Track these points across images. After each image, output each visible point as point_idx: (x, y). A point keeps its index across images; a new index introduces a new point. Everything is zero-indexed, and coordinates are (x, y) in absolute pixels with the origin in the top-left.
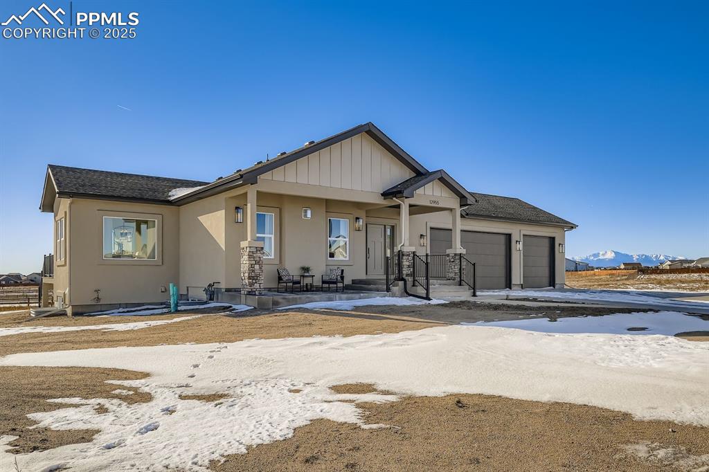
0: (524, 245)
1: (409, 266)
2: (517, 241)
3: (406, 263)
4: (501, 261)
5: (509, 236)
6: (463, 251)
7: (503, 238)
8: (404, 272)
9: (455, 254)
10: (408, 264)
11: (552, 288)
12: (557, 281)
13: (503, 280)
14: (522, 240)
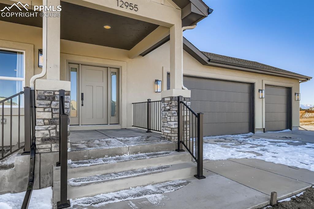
0: (266, 94)
1: (51, 122)
2: (259, 90)
3: (42, 115)
4: (245, 107)
5: (252, 85)
6: (186, 93)
7: (246, 87)
8: (38, 135)
9: (172, 98)
10: (48, 115)
11: (289, 130)
12: (294, 124)
13: (246, 125)
14: (264, 88)
